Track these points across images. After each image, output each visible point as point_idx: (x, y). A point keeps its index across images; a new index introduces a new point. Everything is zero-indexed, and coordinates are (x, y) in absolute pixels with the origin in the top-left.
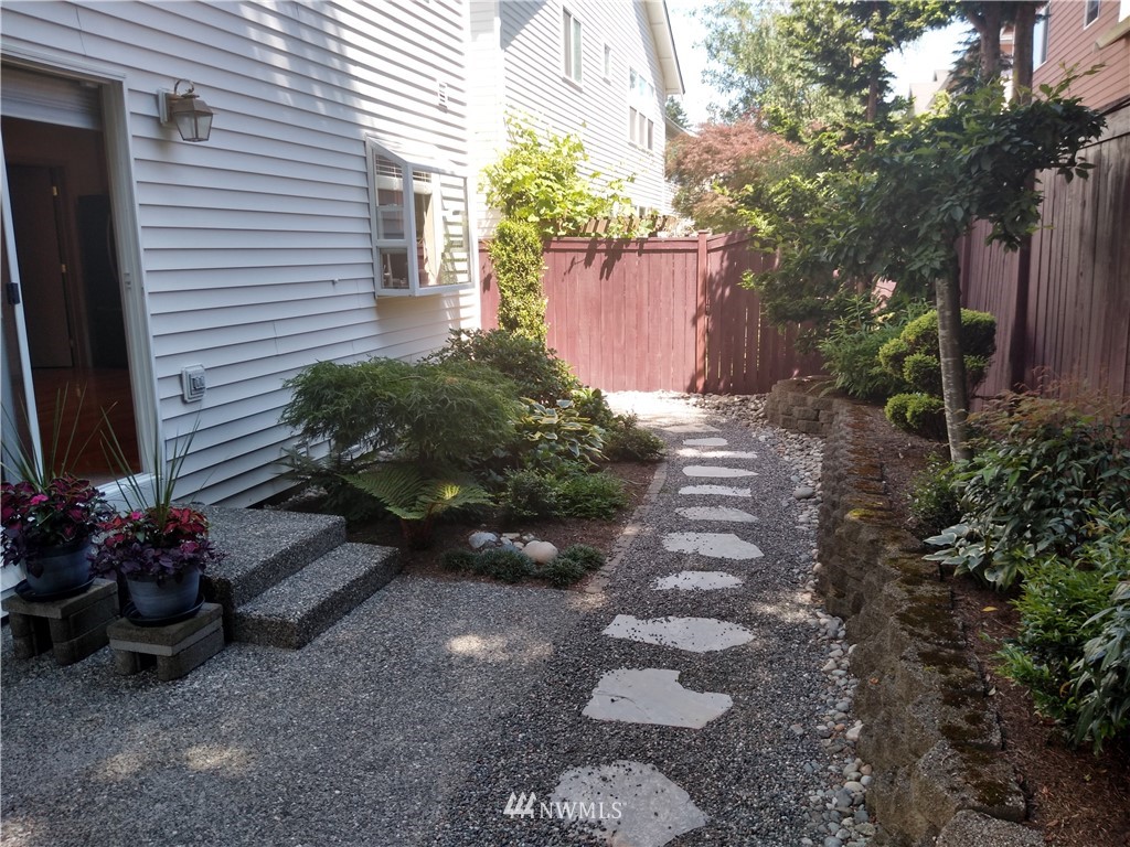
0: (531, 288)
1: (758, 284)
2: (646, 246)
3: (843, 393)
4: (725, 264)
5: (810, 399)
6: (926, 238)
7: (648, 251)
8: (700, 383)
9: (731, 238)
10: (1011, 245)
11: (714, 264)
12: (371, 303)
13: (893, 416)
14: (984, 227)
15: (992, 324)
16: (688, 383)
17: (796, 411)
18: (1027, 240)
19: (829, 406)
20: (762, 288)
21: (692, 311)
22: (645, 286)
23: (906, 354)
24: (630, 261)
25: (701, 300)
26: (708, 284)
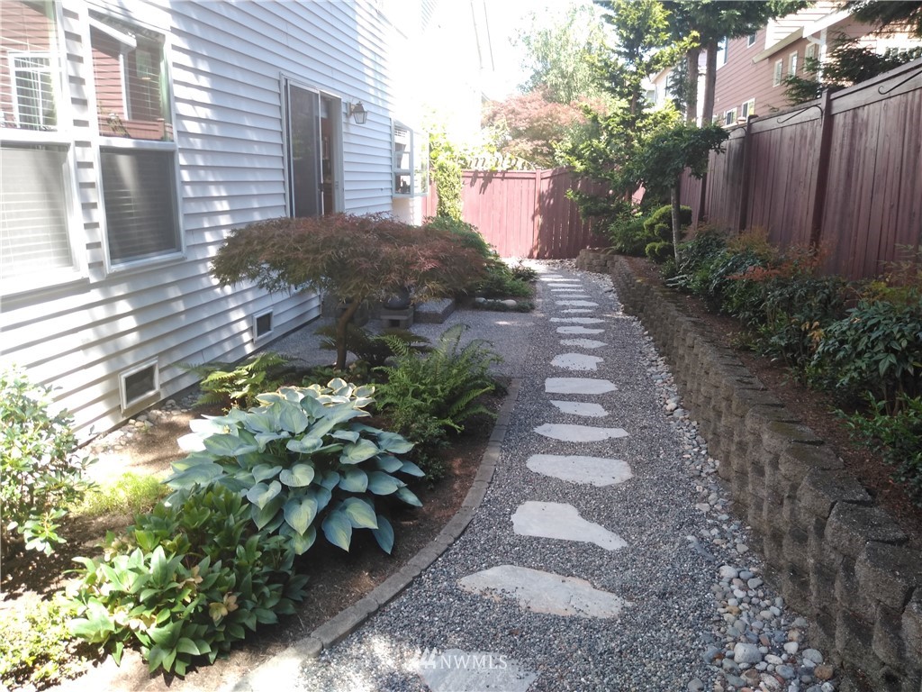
0: (456, 196)
1: (575, 196)
2: (506, 175)
3: (620, 252)
4: (551, 186)
5: (602, 256)
6: (669, 174)
7: (507, 178)
8: (535, 254)
9: (554, 172)
10: (699, 177)
11: (545, 186)
12: (389, 201)
13: (649, 252)
14: (688, 170)
15: (691, 212)
16: (528, 253)
17: (594, 262)
18: (705, 175)
19: (612, 258)
20: (577, 199)
21: (532, 213)
22: (505, 199)
23: (656, 224)
24: (496, 182)
25: (537, 206)
26: (541, 196)
